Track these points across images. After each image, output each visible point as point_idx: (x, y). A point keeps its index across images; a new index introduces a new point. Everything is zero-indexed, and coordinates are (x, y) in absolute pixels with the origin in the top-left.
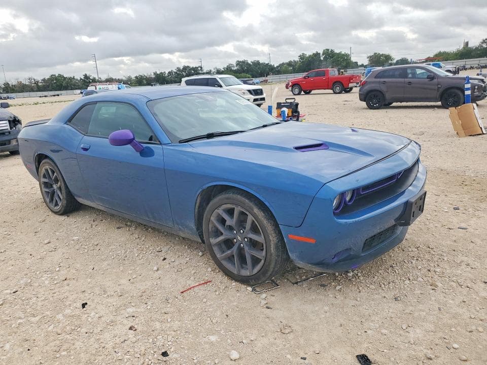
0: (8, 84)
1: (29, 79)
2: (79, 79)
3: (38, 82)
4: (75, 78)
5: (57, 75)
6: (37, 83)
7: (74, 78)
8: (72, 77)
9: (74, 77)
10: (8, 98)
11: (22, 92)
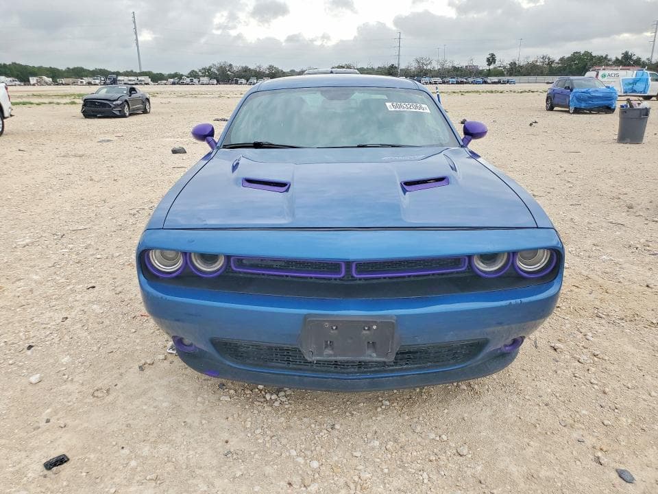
0: (515, 63)
1: (543, 58)
2: (614, 59)
3: (553, 62)
4: (609, 57)
5: (582, 52)
6: (551, 62)
7: (606, 58)
8: (604, 56)
9: (607, 55)
10: (508, 82)
11: (529, 74)
